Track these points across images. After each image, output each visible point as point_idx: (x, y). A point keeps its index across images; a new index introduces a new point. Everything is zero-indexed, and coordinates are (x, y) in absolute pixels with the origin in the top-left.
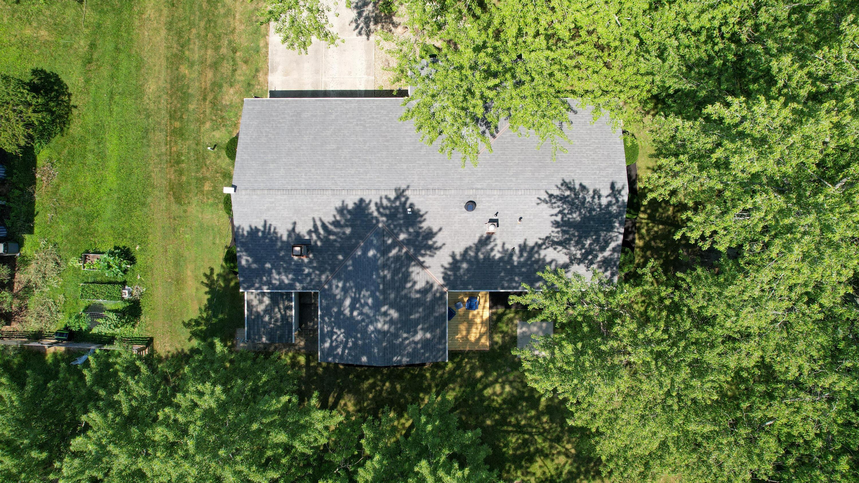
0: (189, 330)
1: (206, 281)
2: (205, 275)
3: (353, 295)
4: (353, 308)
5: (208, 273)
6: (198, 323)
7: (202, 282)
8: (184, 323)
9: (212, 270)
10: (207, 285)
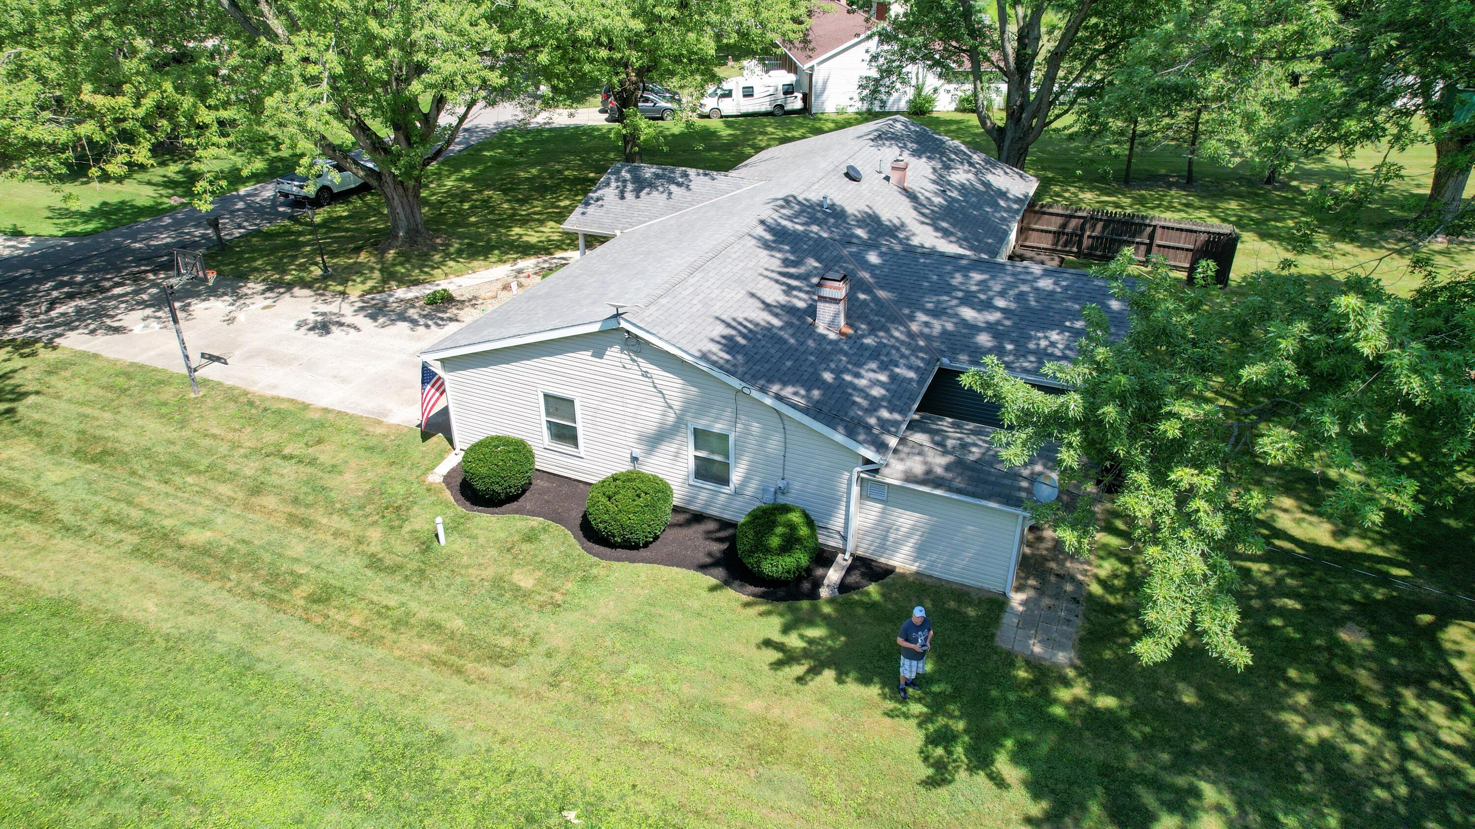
0: (962, 775)
1: (799, 670)
2: (778, 665)
3: (954, 302)
4: (987, 306)
5: (775, 655)
6: (944, 738)
7: (800, 680)
8: (931, 783)
9: (768, 643)
10: (815, 671)
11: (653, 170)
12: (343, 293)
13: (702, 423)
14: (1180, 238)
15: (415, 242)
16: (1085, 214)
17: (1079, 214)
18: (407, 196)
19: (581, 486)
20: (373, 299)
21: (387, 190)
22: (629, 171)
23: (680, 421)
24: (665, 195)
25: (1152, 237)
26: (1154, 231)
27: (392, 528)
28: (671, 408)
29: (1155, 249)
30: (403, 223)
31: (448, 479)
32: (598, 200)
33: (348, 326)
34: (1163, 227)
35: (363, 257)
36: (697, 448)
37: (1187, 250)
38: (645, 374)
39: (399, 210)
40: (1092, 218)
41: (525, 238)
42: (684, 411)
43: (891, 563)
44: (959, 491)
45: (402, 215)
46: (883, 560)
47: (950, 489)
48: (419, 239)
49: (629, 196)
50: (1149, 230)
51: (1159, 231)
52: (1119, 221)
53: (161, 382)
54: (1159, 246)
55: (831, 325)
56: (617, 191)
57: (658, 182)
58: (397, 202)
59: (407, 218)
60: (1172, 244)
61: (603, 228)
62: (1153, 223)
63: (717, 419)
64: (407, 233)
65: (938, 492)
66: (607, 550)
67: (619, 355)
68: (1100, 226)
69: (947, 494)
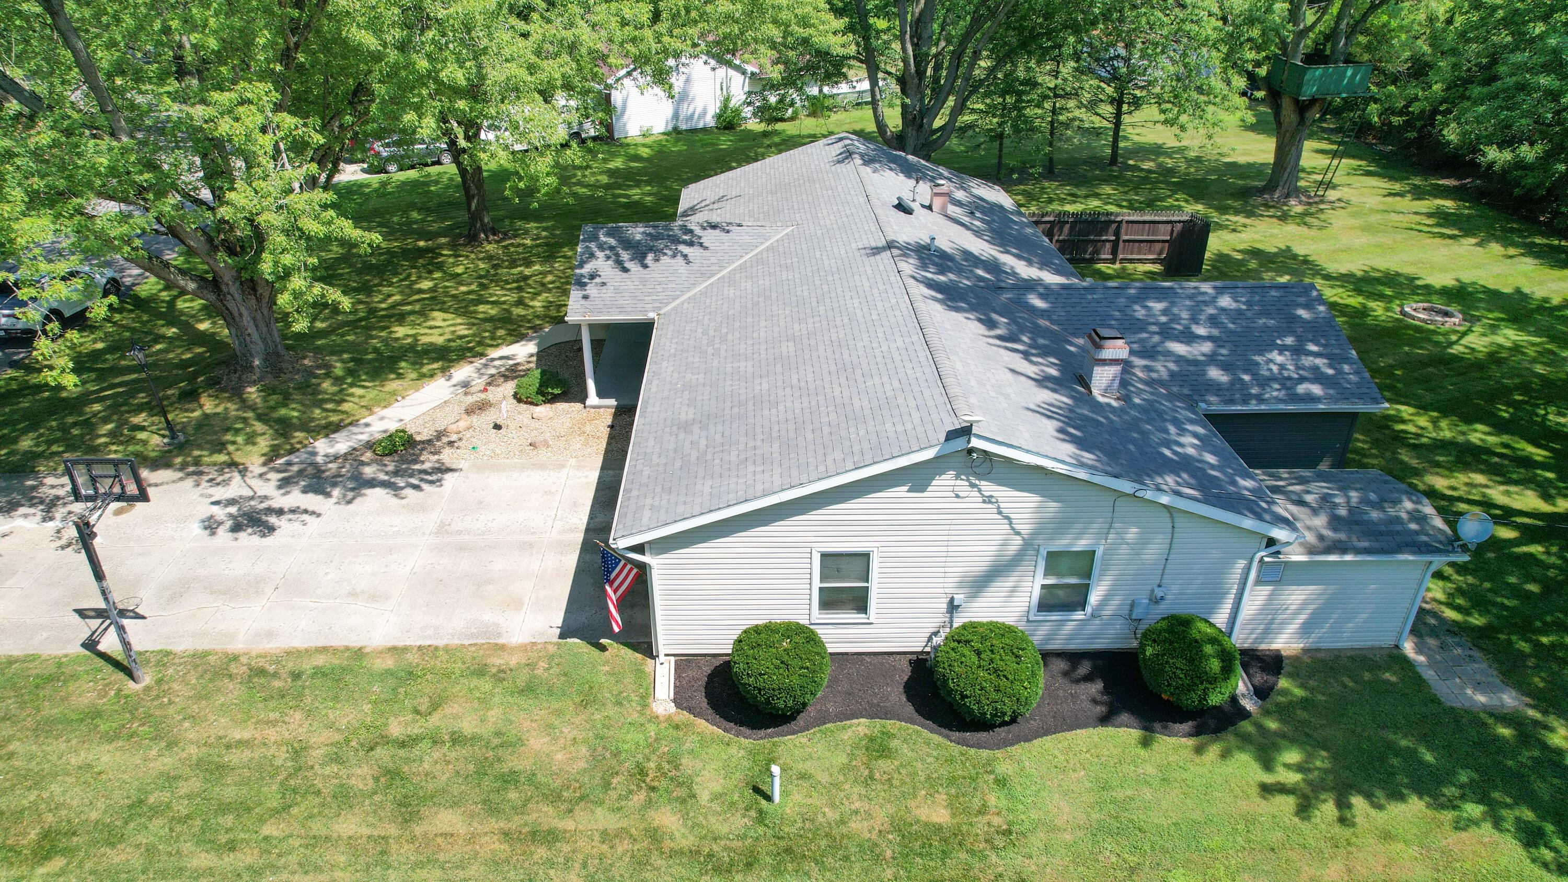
1: (1329, 808)
2: (1304, 811)
5: (1289, 801)
7: (1343, 820)
9: (1266, 789)
11: (642, 230)
12: (233, 464)
13: (1061, 544)
14: (1143, 230)
15: (281, 370)
16: (1051, 219)
17: (1046, 219)
18: (260, 308)
19: (868, 659)
20: (289, 464)
21: (231, 305)
22: (608, 234)
23: (1028, 546)
24: (679, 259)
25: (1117, 233)
26: (1118, 228)
27: (683, 801)
28: (1018, 534)
29: (1121, 244)
30: (258, 347)
31: (678, 701)
32: (593, 276)
33: (293, 511)
34: (1128, 222)
35: (209, 405)
36: (1046, 575)
37: (1163, 241)
38: (988, 500)
39: (251, 330)
40: (1059, 222)
41: (424, 340)
42: (1035, 534)
43: (1274, 646)
44: (1367, 551)
45: (255, 336)
46: (1263, 647)
47: (1357, 551)
48: (284, 365)
49: (632, 266)
50: (1114, 226)
51: (1124, 225)
52: (1086, 221)
53: (50, 679)
54: (1124, 241)
55: (1106, 391)
56: (610, 262)
57: (660, 244)
58: (247, 320)
59: (264, 340)
60: (1137, 238)
61: (627, 313)
62: (1119, 219)
63: (1079, 535)
64: (265, 360)
65: (1348, 558)
66: (983, 736)
67: (952, 483)
68: (1066, 228)
69: (1359, 558)
